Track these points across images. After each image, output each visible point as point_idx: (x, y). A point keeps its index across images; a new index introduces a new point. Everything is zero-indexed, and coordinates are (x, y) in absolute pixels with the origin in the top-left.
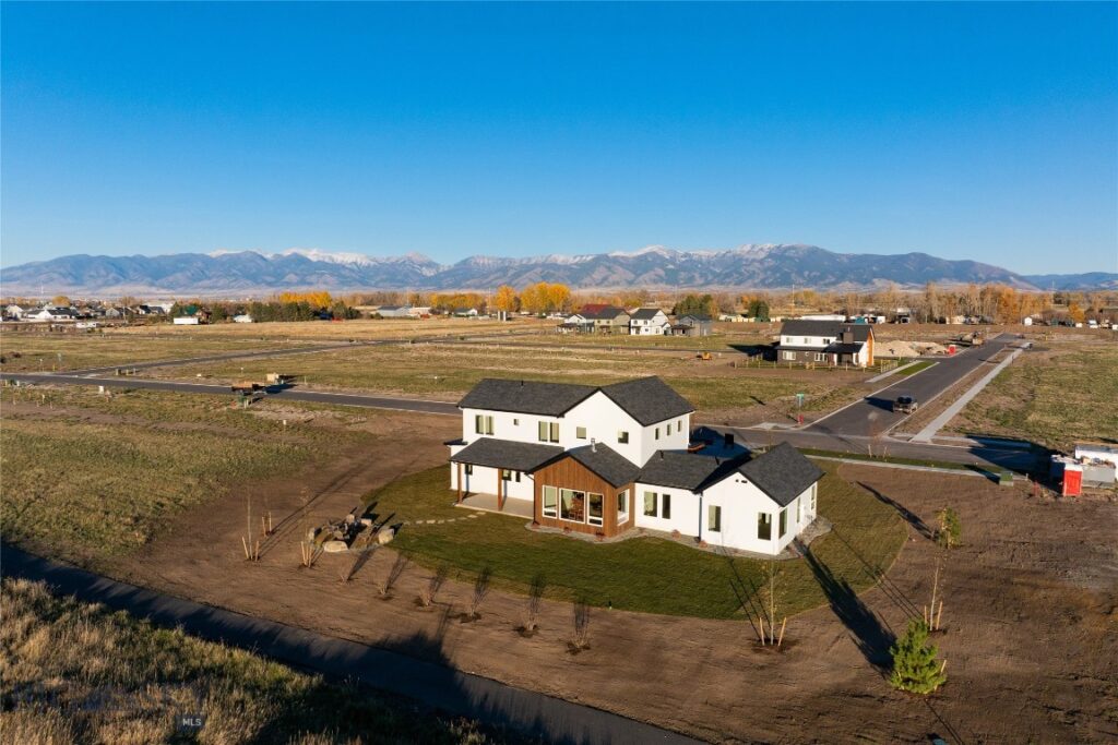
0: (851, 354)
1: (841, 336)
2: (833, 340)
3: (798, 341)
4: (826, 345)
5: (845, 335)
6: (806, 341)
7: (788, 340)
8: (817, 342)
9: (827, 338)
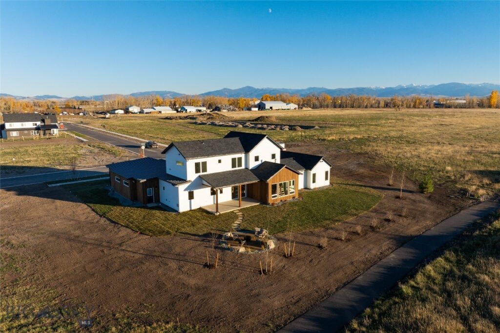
0: (50, 130)
1: (43, 121)
2: (39, 123)
3: (17, 125)
4: (35, 126)
5: (46, 120)
6: (22, 125)
7: (11, 125)
8: (29, 125)
9: (35, 123)
